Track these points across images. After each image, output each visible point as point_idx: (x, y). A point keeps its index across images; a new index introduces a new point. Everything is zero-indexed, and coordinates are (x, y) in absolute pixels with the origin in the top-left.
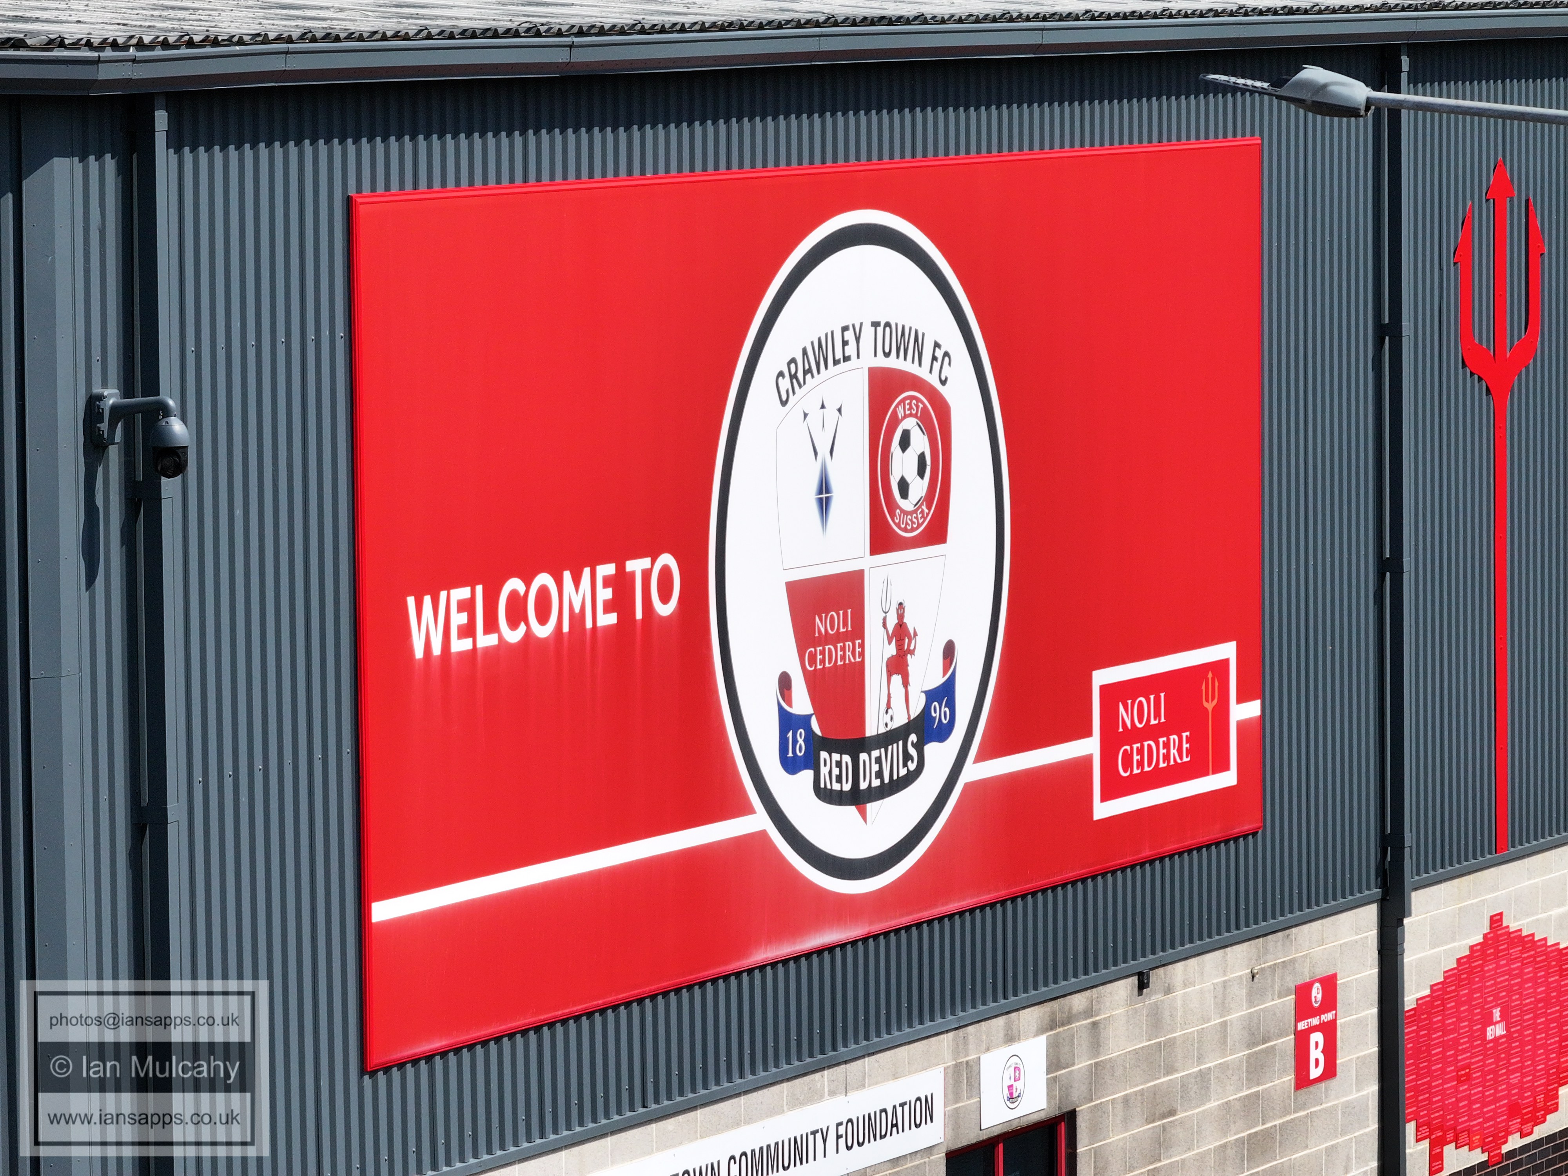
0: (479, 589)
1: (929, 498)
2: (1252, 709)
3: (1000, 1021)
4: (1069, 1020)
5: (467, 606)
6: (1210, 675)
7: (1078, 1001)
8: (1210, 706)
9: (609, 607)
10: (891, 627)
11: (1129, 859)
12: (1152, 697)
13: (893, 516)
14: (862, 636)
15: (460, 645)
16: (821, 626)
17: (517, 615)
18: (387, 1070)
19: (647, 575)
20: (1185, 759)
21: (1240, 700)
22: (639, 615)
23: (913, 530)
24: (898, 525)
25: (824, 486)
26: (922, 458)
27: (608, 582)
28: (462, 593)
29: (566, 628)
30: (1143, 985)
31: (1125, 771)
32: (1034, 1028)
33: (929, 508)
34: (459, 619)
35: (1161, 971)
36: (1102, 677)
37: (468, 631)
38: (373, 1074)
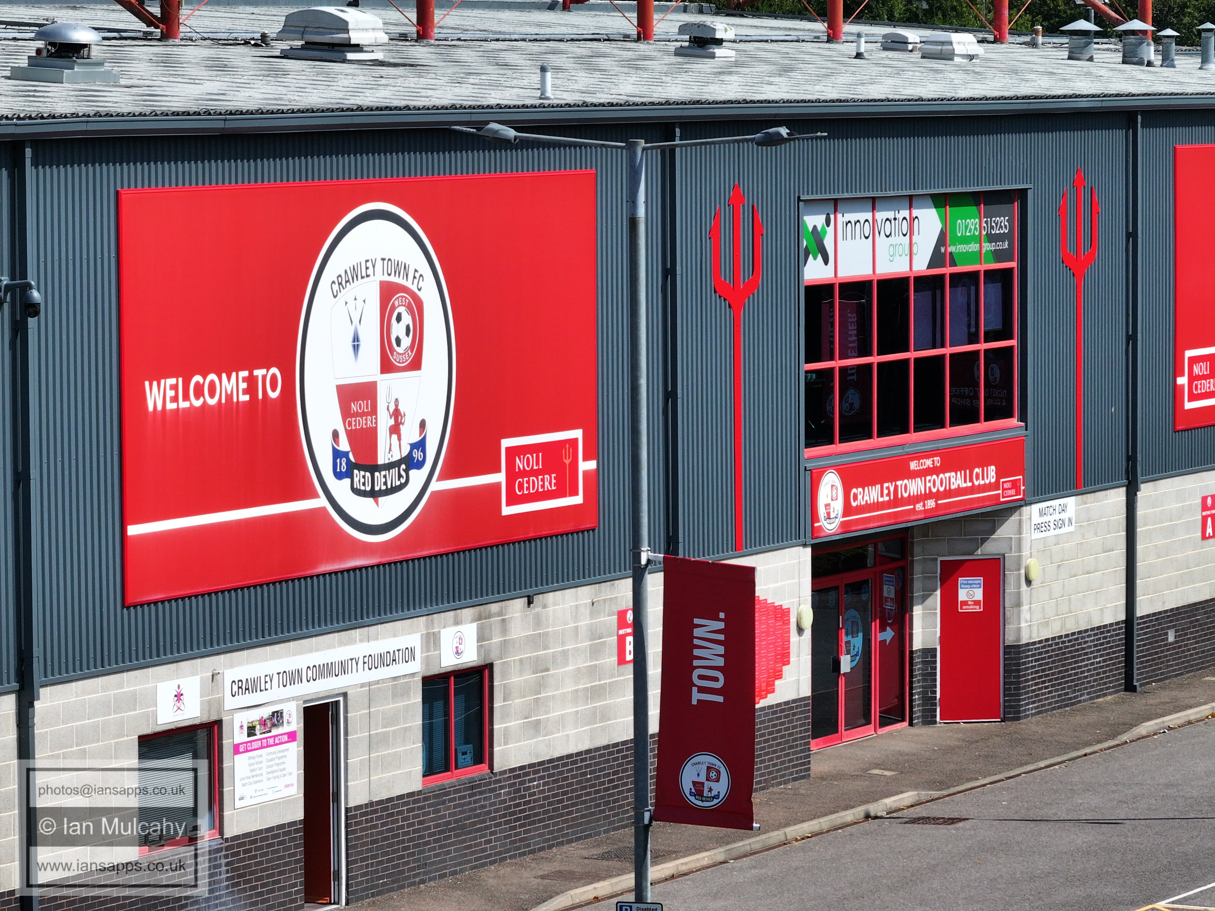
0: (180, 379)
1: (412, 347)
2: (592, 465)
3: (451, 614)
4: (489, 616)
5: (175, 387)
6: (567, 446)
7: (494, 608)
8: (567, 462)
9: (245, 392)
10: (391, 410)
11: (522, 537)
12: (535, 455)
13: (392, 355)
14: (376, 414)
15: (171, 406)
16: (354, 407)
17: (199, 393)
18: (135, 607)
19: (264, 377)
20: (554, 488)
21: (585, 459)
22: (260, 396)
23: (403, 363)
24: (395, 360)
25: (356, 339)
26: (408, 327)
27: (244, 380)
28: (172, 381)
29: (223, 401)
30: (530, 602)
31: (520, 491)
32: (470, 619)
33: (412, 352)
34: (171, 393)
35: (541, 596)
36: (506, 443)
37: (175, 399)
38: (128, 608)
